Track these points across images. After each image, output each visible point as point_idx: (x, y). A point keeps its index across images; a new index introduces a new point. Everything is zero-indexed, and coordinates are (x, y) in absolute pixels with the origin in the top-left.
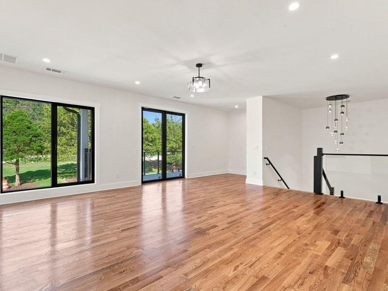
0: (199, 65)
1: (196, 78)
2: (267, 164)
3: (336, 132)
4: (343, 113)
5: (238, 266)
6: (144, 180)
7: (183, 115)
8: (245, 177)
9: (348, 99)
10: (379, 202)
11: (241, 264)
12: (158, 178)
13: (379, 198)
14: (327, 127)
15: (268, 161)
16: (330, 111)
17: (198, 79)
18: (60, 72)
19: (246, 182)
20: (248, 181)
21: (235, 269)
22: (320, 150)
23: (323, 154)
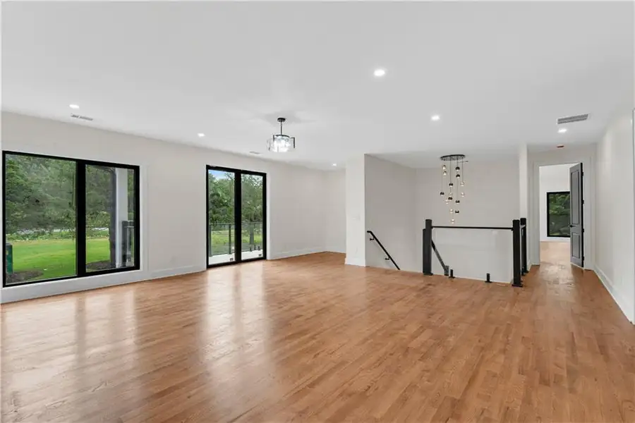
0: (282, 120)
1: (277, 136)
2: (371, 239)
3: (451, 198)
4: (458, 176)
5: (318, 354)
6: (210, 264)
7: (264, 175)
8: (344, 256)
9: (464, 160)
10: (488, 281)
11: (322, 351)
12: (229, 261)
13: (488, 275)
14: (442, 193)
15: (372, 236)
16: (445, 174)
17: (280, 137)
18: (91, 120)
19: (346, 263)
20: (348, 261)
21: (315, 356)
22: (429, 222)
23: (432, 227)
